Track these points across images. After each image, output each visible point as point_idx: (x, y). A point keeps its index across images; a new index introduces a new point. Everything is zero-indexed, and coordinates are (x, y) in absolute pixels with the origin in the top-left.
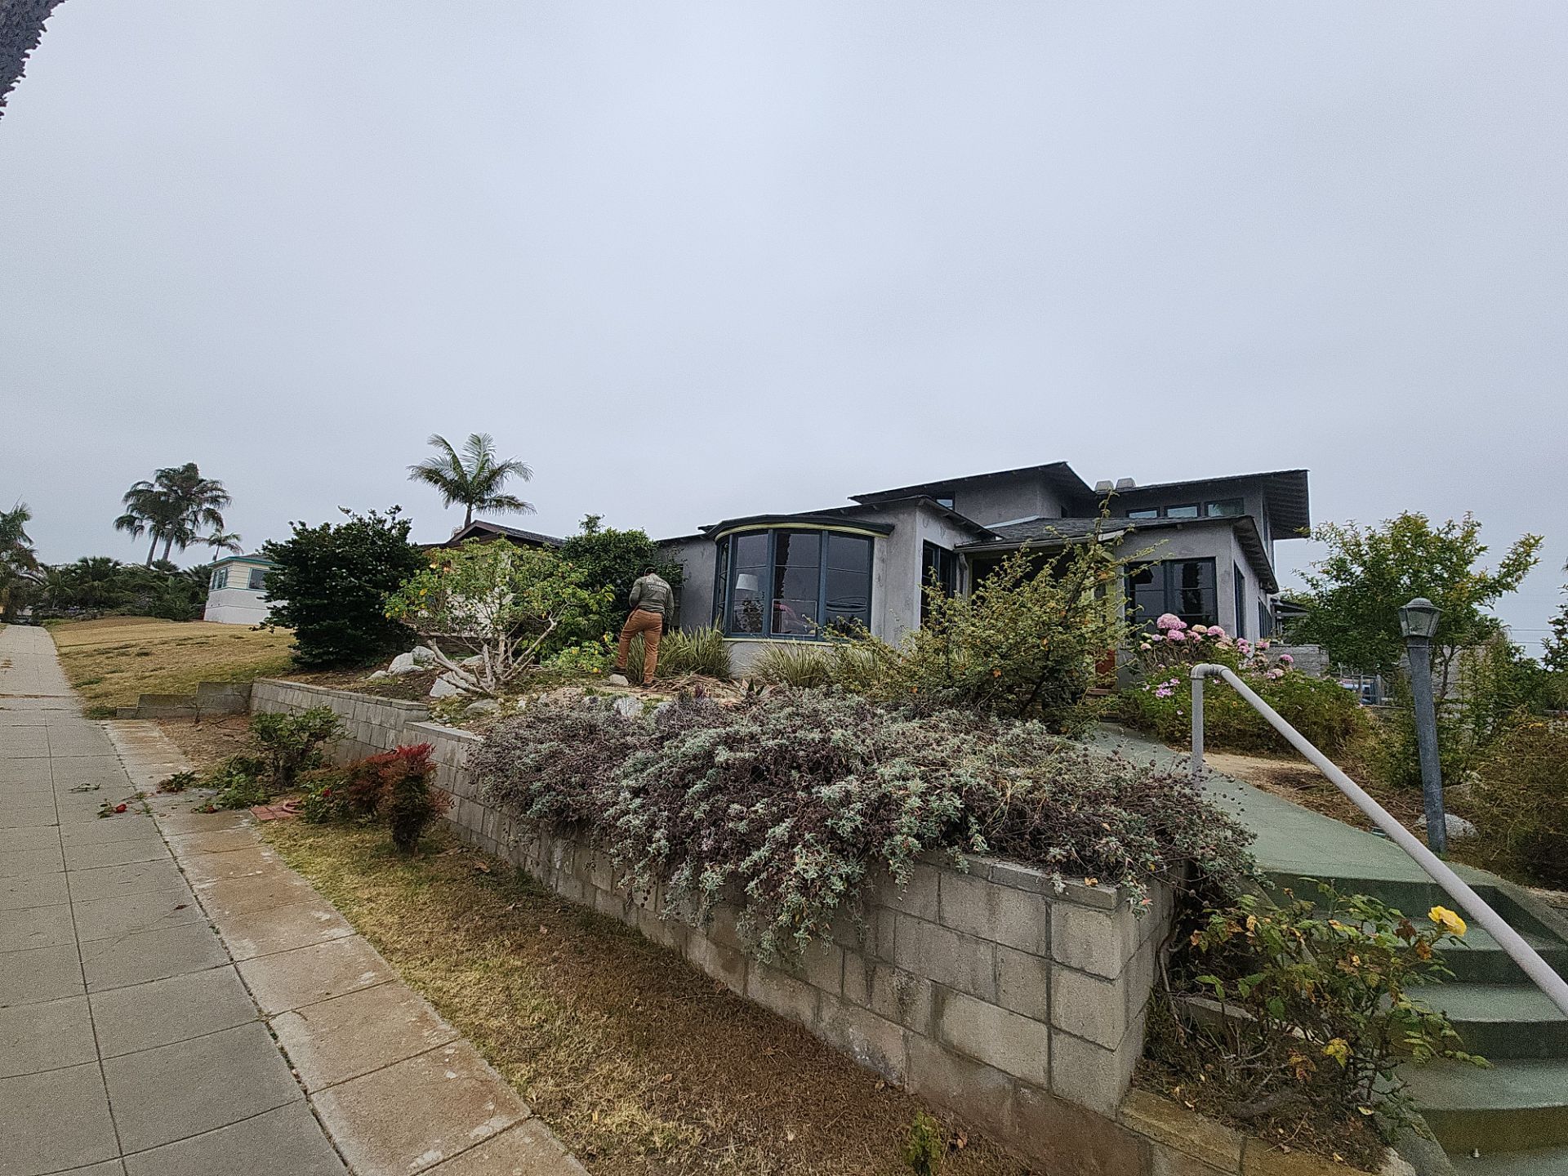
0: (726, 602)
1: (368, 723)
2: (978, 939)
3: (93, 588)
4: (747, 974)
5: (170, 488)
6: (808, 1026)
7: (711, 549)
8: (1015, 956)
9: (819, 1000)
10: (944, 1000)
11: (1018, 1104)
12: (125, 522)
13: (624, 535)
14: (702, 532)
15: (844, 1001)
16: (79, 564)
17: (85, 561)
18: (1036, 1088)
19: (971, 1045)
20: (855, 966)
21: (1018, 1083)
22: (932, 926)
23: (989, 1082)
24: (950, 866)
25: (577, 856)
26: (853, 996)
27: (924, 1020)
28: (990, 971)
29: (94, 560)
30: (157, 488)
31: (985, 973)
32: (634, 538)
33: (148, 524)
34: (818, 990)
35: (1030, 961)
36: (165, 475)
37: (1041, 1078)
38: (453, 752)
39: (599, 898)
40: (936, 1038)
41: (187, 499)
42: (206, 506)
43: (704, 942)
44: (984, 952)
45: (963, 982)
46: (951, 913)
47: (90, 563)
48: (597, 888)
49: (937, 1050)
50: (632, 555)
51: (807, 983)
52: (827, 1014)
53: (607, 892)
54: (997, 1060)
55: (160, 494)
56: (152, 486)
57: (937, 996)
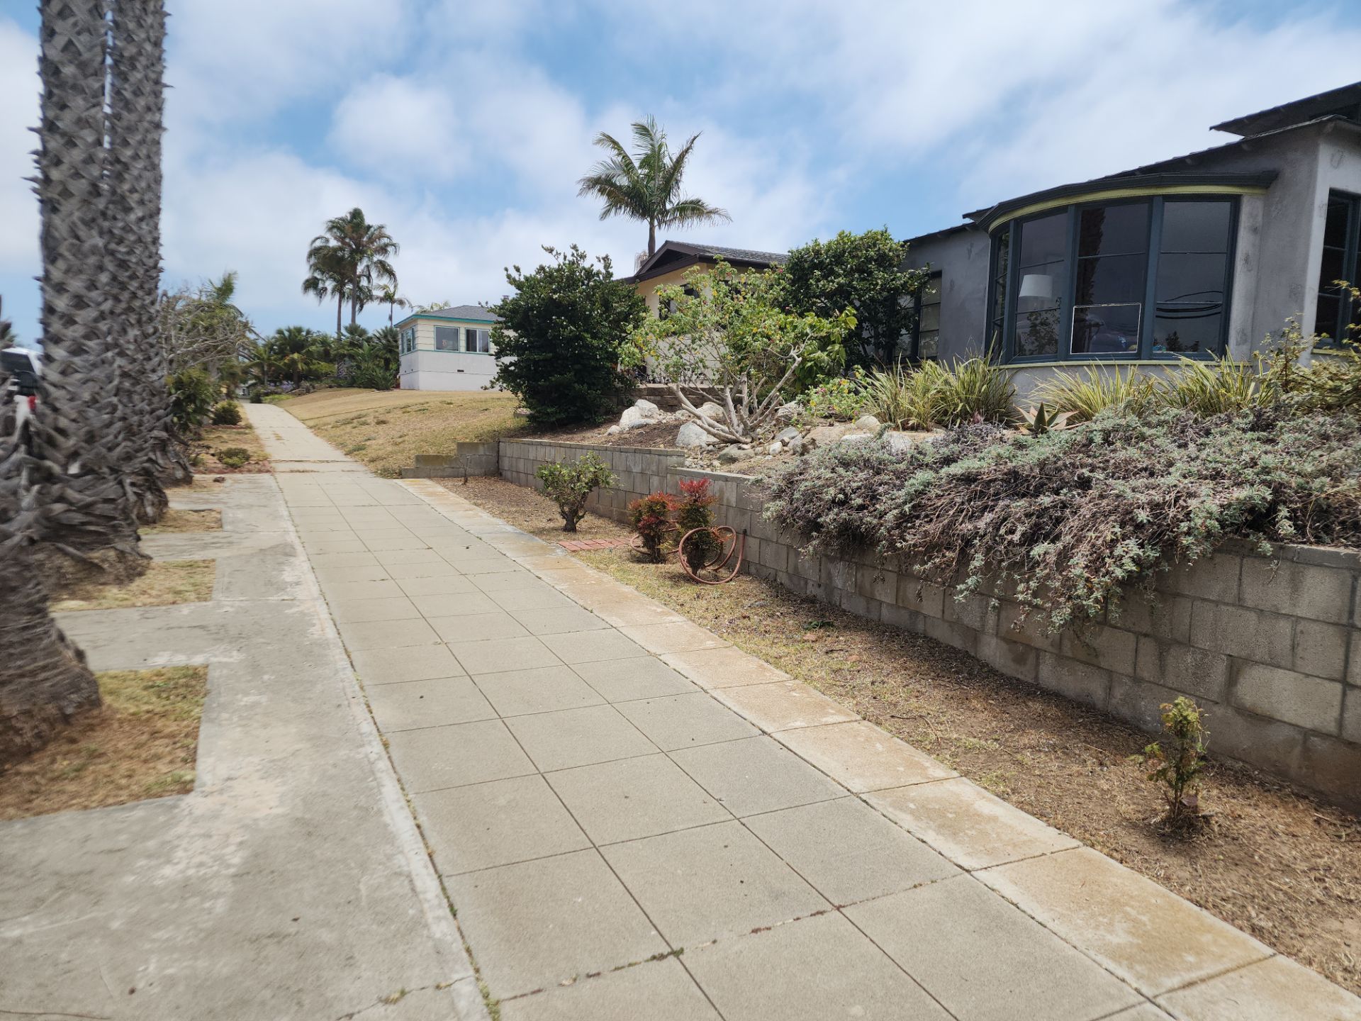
0: (1006, 316)
1: (628, 471)
2: (1277, 614)
3: (294, 362)
4: (1037, 665)
5: (343, 243)
6: (1100, 704)
7: (983, 244)
8: (1316, 627)
9: (1111, 681)
10: (1238, 672)
11: (1306, 750)
12: (311, 284)
13: (862, 239)
14: (968, 221)
15: (1137, 680)
16: (277, 336)
17: (280, 332)
18: (1325, 736)
19: (1264, 706)
20: (1148, 647)
21: (1307, 733)
22: (1230, 609)
23: (1278, 735)
24: (1253, 552)
25: (859, 575)
26: (1146, 675)
27: (1217, 689)
28: (1288, 643)
29: (289, 331)
30: (333, 243)
31: (1284, 644)
32: (872, 240)
33: (330, 285)
34: (1110, 673)
35: (1331, 630)
36: (335, 226)
37: (1332, 727)
38: (721, 491)
39: (885, 611)
40: (1229, 703)
41: (359, 251)
42: (376, 258)
43: (994, 641)
44: (1284, 627)
45: (1260, 653)
46: (1252, 594)
47: (287, 334)
48: (881, 603)
49: (1230, 712)
50: (872, 266)
51: (1099, 668)
52: (1118, 693)
53: (892, 605)
54: (1289, 716)
55: (335, 250)
56: (327, 241)
57: (1231, 667)
